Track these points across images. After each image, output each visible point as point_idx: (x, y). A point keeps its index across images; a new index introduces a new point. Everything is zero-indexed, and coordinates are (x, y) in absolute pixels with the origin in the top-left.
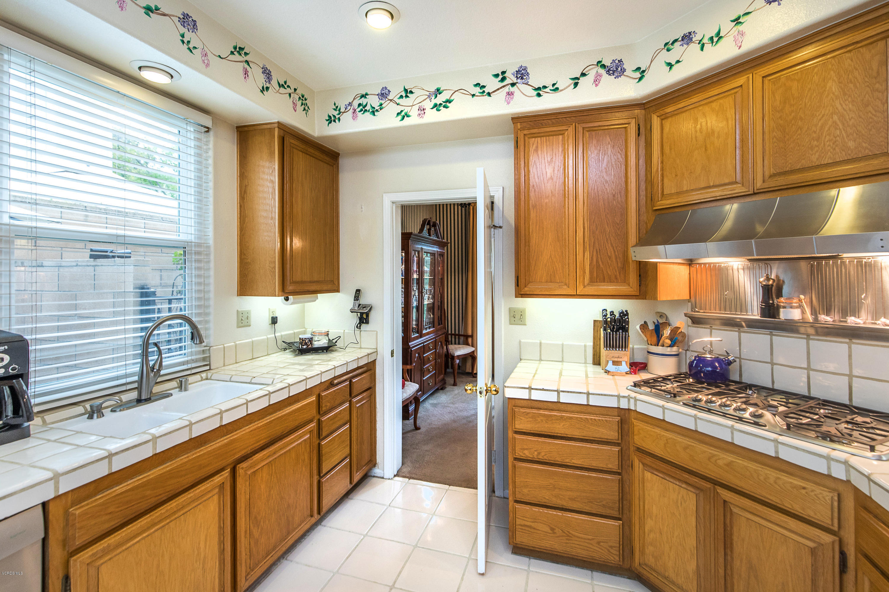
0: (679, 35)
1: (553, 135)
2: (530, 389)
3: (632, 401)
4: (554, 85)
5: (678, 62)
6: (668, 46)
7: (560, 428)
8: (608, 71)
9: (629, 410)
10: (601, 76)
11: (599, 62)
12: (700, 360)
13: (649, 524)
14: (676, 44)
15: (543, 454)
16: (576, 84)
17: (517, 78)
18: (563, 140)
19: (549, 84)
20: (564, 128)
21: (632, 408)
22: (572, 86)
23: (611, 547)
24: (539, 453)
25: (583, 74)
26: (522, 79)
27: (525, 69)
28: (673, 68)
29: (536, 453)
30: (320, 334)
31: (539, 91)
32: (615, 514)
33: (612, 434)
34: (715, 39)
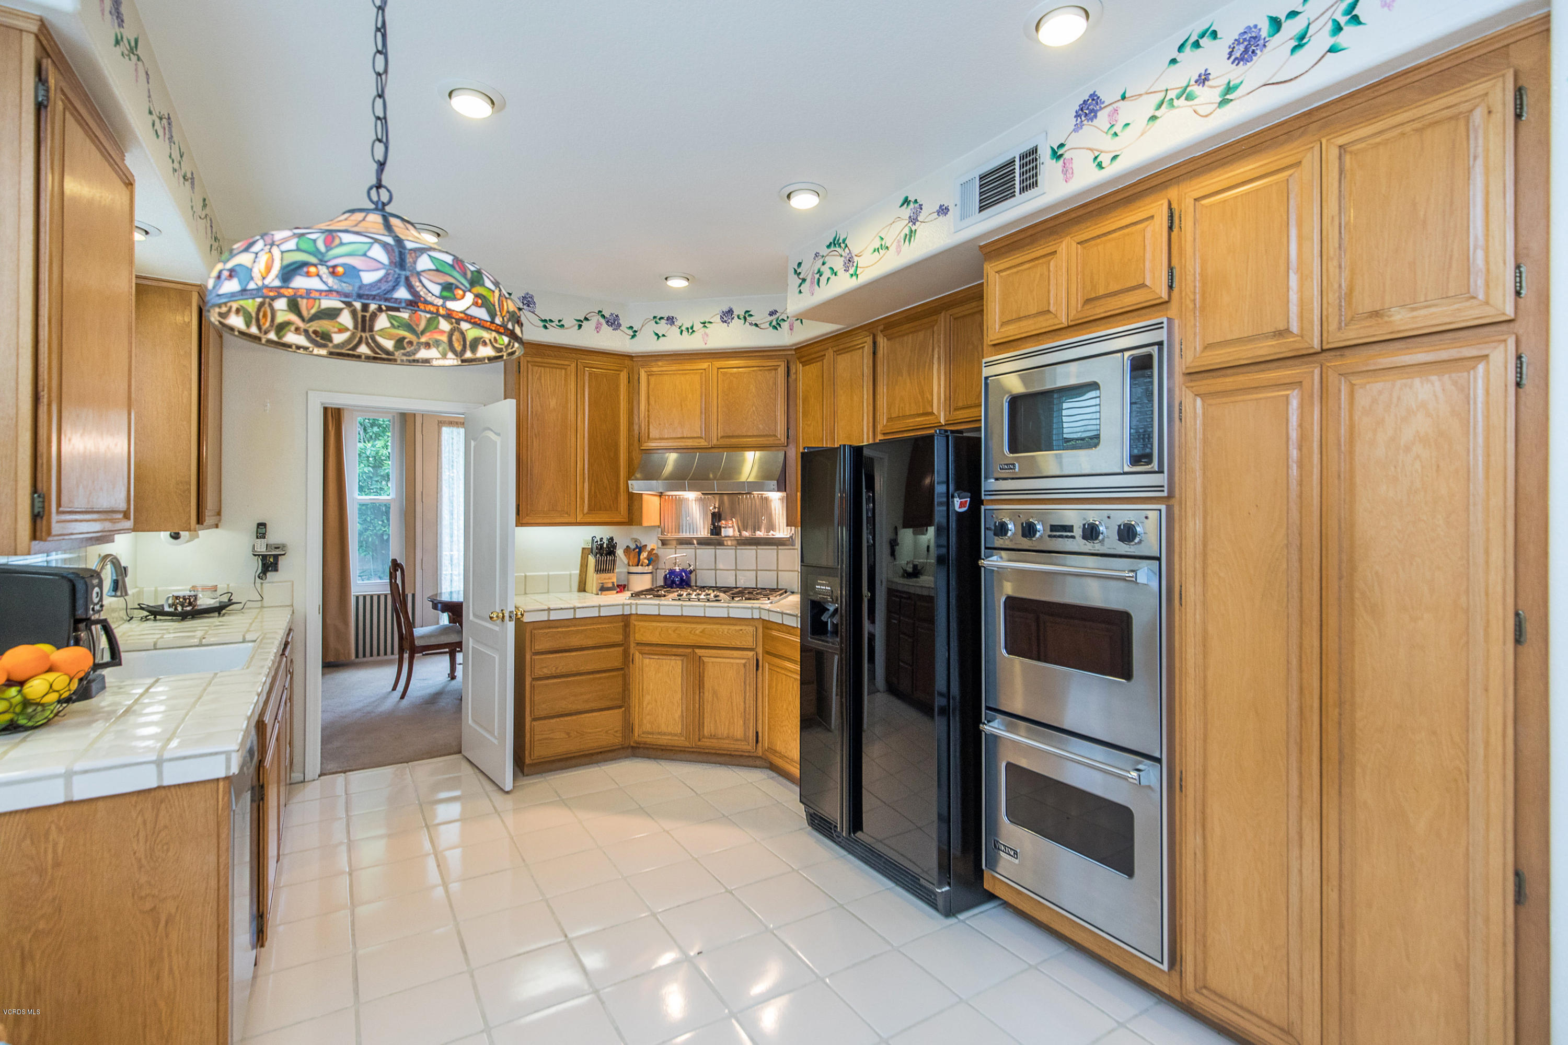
0: (666, 316)
1: (557, 368)
2: (549, 610)
3: (634, 607)
4: (560, 321)
5: (664, 335)
6: (657, 319)
7: (575, 641)
8: (607, 322)
9: (630, 615)
10: (601, 325)
11: (600, 312)
12: (672, 572)
13: (647, 698)
14: (662, 320)
15: (560, 668)
16: (580, 326)
17: (524, 304)
18: (566, 374)
19: (556, 319)
20: (566, 363)
21: (634, 612)
22: (577, 327)
23: (616, 732)
24: (557, 668)
25: (586, 319)
26: (528, 306)
27: (532, 297)
28: (660, 339)
29: (554, 669)
30: (204, 589)
31: (546, 323)
32: (619, 703)
33: (619, 638)
34: (690, 331)
